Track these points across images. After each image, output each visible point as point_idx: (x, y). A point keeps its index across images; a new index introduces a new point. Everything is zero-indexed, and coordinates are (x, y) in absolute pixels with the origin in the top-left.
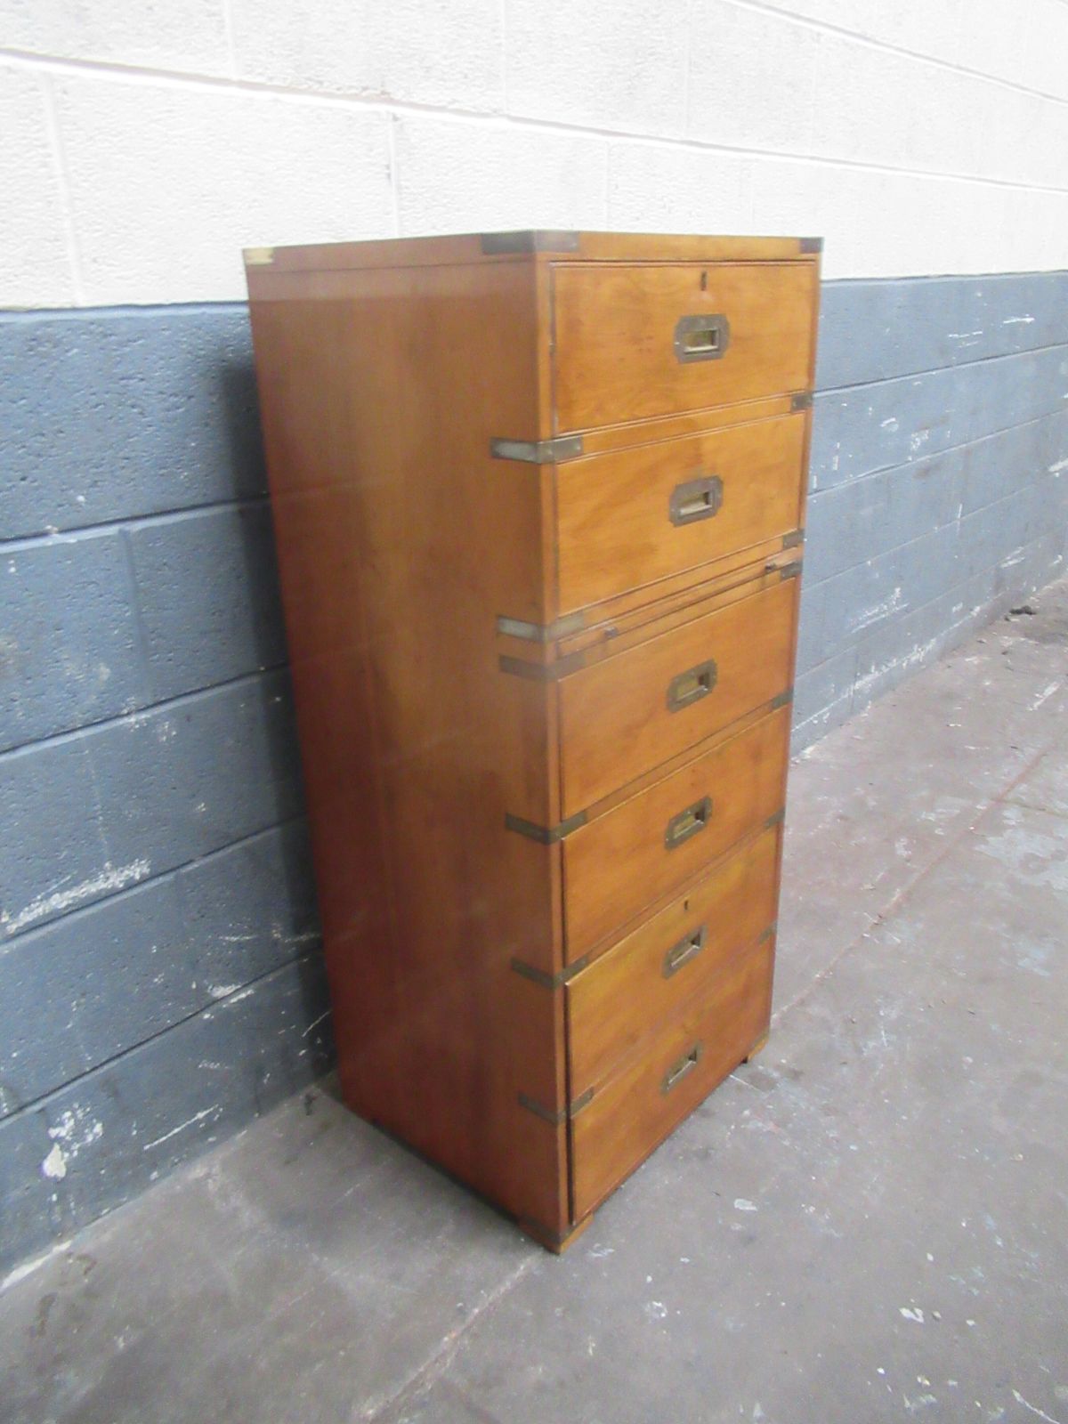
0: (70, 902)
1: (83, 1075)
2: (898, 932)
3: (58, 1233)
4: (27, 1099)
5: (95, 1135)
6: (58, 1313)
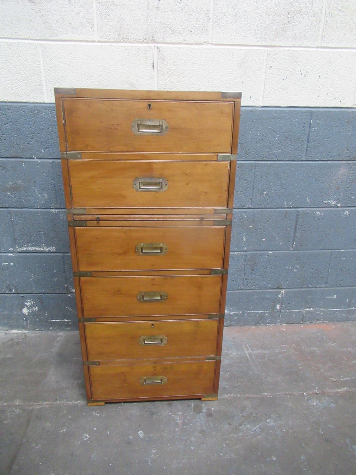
0: (33, 250)
1: (34, 293)
2: (320, 401)
3: (24, 327)
4: (19, 292)
5: (36, 310)
6: (10, 342)
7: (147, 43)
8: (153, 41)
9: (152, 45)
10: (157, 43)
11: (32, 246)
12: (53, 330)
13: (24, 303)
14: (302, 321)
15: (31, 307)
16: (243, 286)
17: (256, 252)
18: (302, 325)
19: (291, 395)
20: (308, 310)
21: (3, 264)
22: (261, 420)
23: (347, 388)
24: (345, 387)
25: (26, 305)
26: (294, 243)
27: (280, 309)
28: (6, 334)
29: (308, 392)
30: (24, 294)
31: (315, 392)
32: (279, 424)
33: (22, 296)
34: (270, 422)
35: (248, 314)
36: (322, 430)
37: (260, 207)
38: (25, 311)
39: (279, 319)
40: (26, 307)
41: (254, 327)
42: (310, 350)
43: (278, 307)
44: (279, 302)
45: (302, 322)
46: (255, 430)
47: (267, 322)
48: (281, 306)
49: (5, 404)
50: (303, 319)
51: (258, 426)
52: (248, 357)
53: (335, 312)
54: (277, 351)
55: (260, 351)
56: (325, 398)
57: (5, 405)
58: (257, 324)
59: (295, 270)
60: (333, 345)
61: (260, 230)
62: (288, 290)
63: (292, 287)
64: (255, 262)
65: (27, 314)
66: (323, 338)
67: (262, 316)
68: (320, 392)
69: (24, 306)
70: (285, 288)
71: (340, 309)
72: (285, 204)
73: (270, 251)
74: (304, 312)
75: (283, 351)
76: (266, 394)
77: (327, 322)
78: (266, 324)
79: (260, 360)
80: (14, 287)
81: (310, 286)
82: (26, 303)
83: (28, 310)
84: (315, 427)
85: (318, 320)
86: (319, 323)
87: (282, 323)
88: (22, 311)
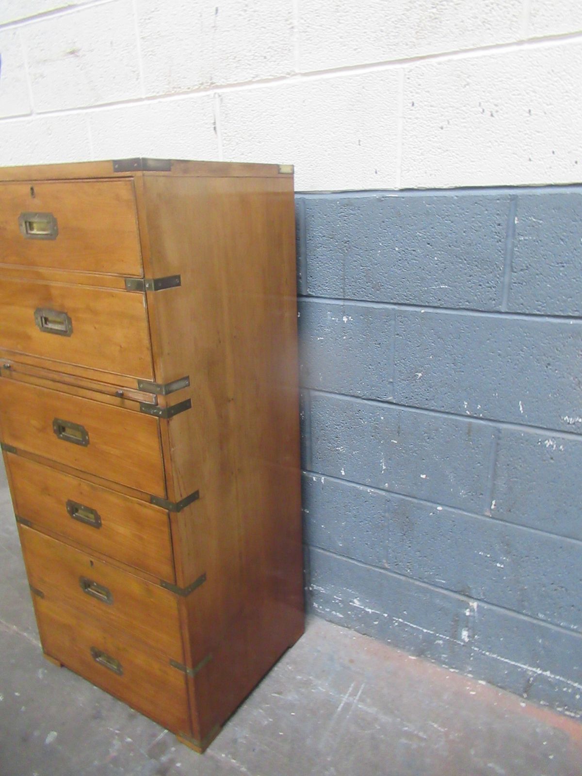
7: (205, 90)
8: (213, 86)
9: (211, 92)
10: (218, 87)
14: (526, 692)
16: (387, 562)
17: (409, 499)
18: (523, 702)
20: (539, 671)
26: (494, 502)
27: (471, 643)
37: (411, 404)
39: (469, 664)
42: (486, 765)
43: (465, 635)
44: (467, 626)
45: (524, 695)
47: (443, 658)
48: (471, 637)
50: (528, 690)
52: (339, 709)
54: (406, 729)
55: (373, 710)
59: (498, 565)
61: (414, 454)
62: (486, 606)
63: (495, 601)
64: (409, 520)
66: (546, 756)
67: (429, 641)
70: (478, 599)
72: (466, 407)
73: (439, 504)
74: (530, 673)
75: (421, 734)
78: (439, 661)
79: (353, 728)
81: (541, 616)
85: (568, 708)
86: (572, 717)
87: (476, 675)
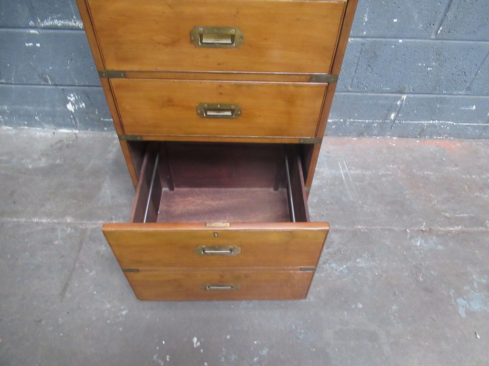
0: (62, 25)
1: (76, 86)
2: (425, 241)
3: (74, 126)
4: (57, 83)
5: (83, 106)
6: (59, 145)
11: (58, 19)
12: (109, 130)
13: (67, 98)
14: (419, 135)
15: (76, 102)
16: (351, 87)
17: (380, 39)
18: (417, 140)
19: (390, 230)
20: (431, 122)
21: (27, 44)
22: (350, 259)
23: (461, 227)
24: (460, 225)
25: (70, 100)
26: (441, 28)
27: (395, 119)
28: (54, 133)
29: (413, 228)
30: (65, 85)
31: (420, 229)
32: (371, 266)
33: (63, 89)
34: (361, 263)
35: (351, 123)
36: (422, 277)
38: (70, 107)
39: (390, 131)
40: (70, 102)
41: (355, 139)
42: (424, 174)
43: (393, 116)
44: (395, 111)
45: (418, 137)
46: (341, 270)
47: (374, 133)
48: (396, 116)
49: (55, 221)
50: (421, 133)
51: (346, 266)
52: (344, 178)
53: (466, 127)
54: (380, 173)
55: (359, 171)
56: (432, 238)
57: (55, 223)
58: (360, 134)
59: (429, 69)
60: (454, 169)
62: (411, 96)
63: (418, 91)
64: (374, 54)
65: (73, 111)
66: (442, 159)
67: (368, 127)
68: (428, 229)
69: (68, 102)
70: (408, 93)
71: (475, 124)
73: (401, 38)
74: (426, 125)
75: (389, 173)
76: (360, 227)
77: (452, 138)
78: (371, 135)
79: (358, 184)
80: (49, 76)
81: (444, 92)
82: (69, 98)
83: (74, 107)
84: (414, 272)
85: (440, 135)
86: (440, 139)
87: (392, 135)
88: (66, 108)
